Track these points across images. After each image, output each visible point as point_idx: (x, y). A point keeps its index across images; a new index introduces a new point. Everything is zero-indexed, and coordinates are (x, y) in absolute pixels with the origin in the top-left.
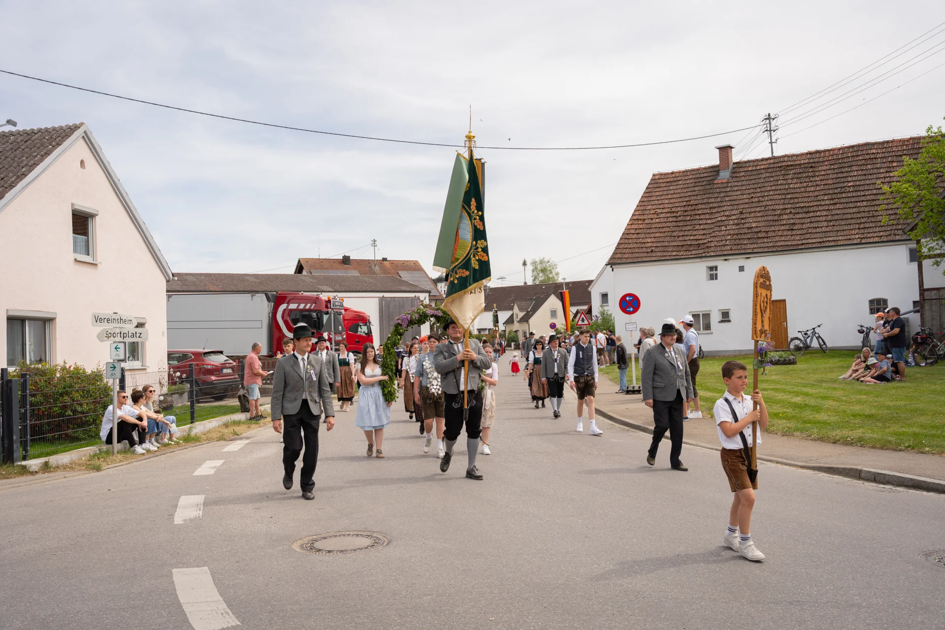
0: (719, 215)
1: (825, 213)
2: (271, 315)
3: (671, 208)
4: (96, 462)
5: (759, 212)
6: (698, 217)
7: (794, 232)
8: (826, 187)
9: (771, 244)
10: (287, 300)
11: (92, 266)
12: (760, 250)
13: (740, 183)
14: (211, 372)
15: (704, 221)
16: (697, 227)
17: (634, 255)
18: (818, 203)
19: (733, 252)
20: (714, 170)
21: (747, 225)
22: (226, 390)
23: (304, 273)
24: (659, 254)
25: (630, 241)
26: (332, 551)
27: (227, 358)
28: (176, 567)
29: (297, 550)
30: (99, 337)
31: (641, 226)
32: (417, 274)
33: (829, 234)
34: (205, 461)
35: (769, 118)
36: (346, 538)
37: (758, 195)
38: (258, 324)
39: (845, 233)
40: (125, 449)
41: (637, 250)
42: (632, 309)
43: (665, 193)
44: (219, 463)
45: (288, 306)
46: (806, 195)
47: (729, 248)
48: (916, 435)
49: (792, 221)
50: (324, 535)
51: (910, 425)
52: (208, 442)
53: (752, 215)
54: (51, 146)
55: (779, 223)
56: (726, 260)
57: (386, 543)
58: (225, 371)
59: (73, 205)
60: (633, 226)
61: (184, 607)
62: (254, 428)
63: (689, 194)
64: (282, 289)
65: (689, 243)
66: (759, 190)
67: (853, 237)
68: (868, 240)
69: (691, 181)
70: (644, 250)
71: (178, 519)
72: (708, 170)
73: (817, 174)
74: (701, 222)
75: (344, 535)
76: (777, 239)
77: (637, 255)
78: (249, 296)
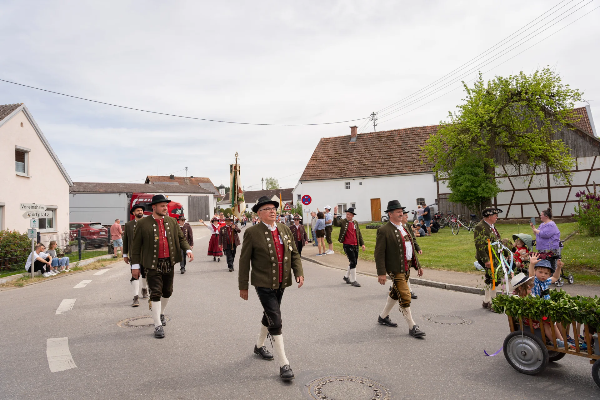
0: (351, 158)
1: (397, 159)
2: (129, 204)
3: (329, 155)
4: (21, 282)
5: (369, 157)
6: (341, 159)
7: (384, 167)
8: (398, 147)
9: (374, 173)
10: (138, 197)
11: (26, 178)
12: (369, 175)
13: (360, 144)
14: (94, 234)
15: (344, 161)
16: (341, 164)
17: (312, 177)
18: (395, 154)
19: (357, 176)
20: (349, 137)
21: (363, 164)
22: (102, 243)
23: (150, 183)
24: (323, 176)
25: (310, 170)
26: (138, 326)
27: (103, 227)
28: (50, 338)
29: (119, 326)
30: (24, 216)
31: (315, 163)
32: (208, 185)
33: (399, 168)
34: (82, 280)
35: (373, 114)
36: (148, 319)
37: (368, 149)
38: (123, 209)
39: (406, 168)
40: (39, 275)
41: (313, 175)
42: (307, 202)
43: (326, 147)
44: (89, 281)
45: (138, 200)
46: (389, 150)
47: (355, 174)
48: (430, 260)
49: (383, 162)
50: (136, 318)
51: (428, 256)
52: (87, 270)
53: (366, 159)
54: (3, 115)
55: (378, 163)
56: (354, 179)
57: (167, 321)
58: (102, 233)
59: (16, 146)
60: (311, 163)
61: (48, 359)
62: (114, 263)
63: (337, 148)
64: (135, 191)
65: (337, 171)
66: (369, 147)
67: (410, 170)
68: (416, 172)
69: (338, 142)
70: (316, 174)
71: (58, 312)
72: (346, 137)
73: (394, 140)
74: (342, 162)
75: (147, 317)
76: (377, 170)
77: (313, 177)
78: (118, 194)
